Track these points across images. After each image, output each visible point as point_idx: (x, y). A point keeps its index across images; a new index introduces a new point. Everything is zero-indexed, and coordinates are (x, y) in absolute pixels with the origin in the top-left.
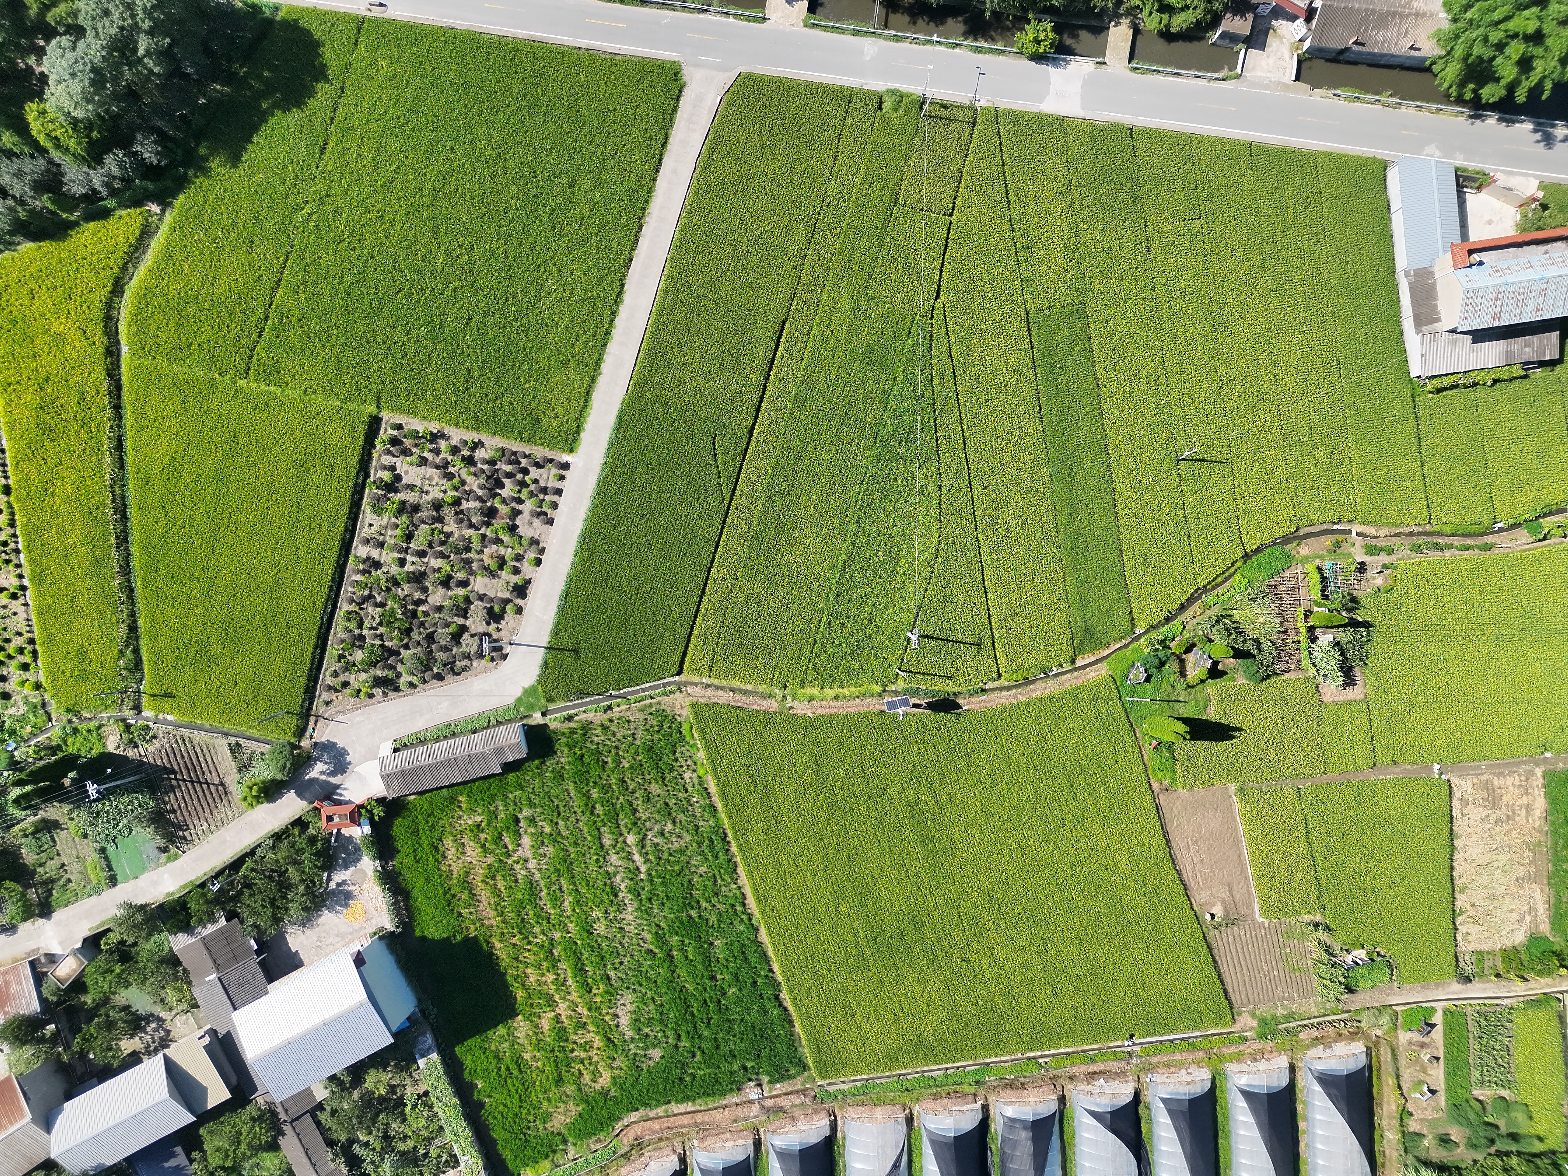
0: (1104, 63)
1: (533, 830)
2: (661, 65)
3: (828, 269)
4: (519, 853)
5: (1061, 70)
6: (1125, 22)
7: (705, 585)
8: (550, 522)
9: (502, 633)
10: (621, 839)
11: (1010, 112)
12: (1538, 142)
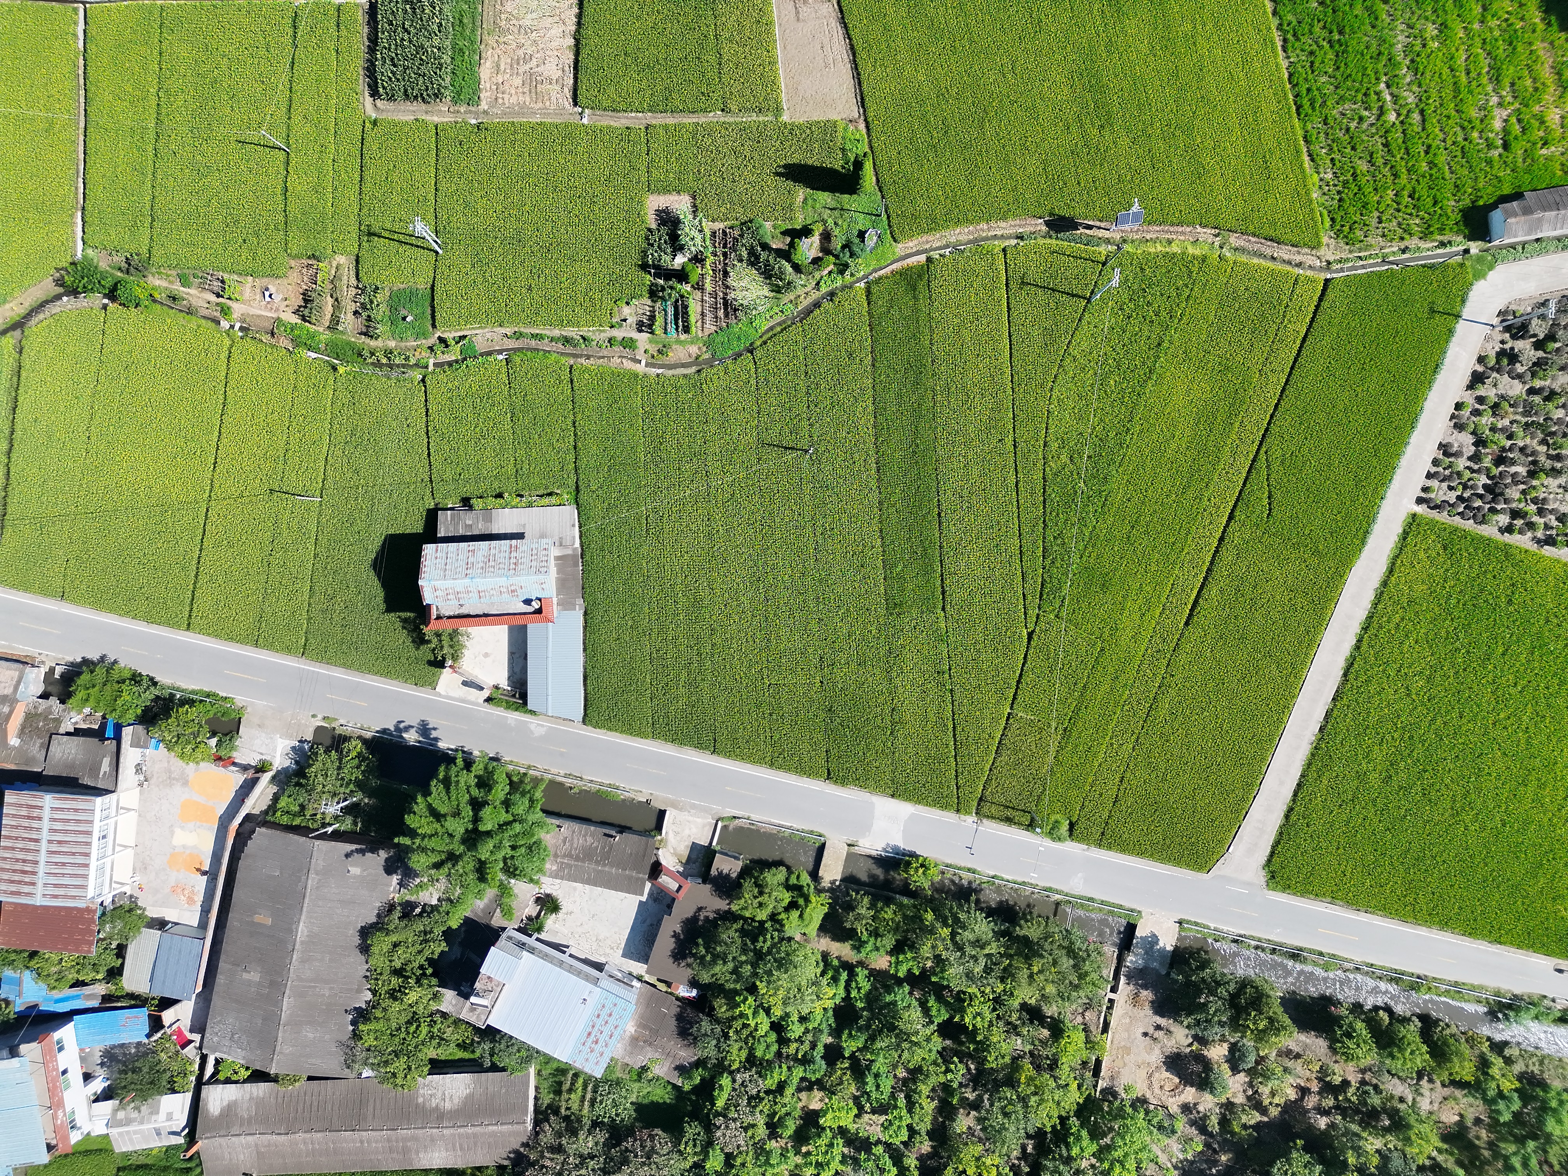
0: (849, 845)
1: (1490, 135)
2: (1286, 888)
3: (1138, 672)
4: (1506, 113)
5: (892, 843)
6: (825, 884)
7: (1292, 368)
8: (1441, 446)
9: (1500, 338)
10: (1401, 118)
11: (945, 807)
12: (435, 729)
